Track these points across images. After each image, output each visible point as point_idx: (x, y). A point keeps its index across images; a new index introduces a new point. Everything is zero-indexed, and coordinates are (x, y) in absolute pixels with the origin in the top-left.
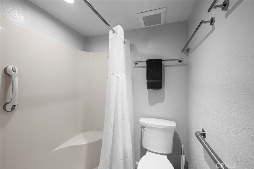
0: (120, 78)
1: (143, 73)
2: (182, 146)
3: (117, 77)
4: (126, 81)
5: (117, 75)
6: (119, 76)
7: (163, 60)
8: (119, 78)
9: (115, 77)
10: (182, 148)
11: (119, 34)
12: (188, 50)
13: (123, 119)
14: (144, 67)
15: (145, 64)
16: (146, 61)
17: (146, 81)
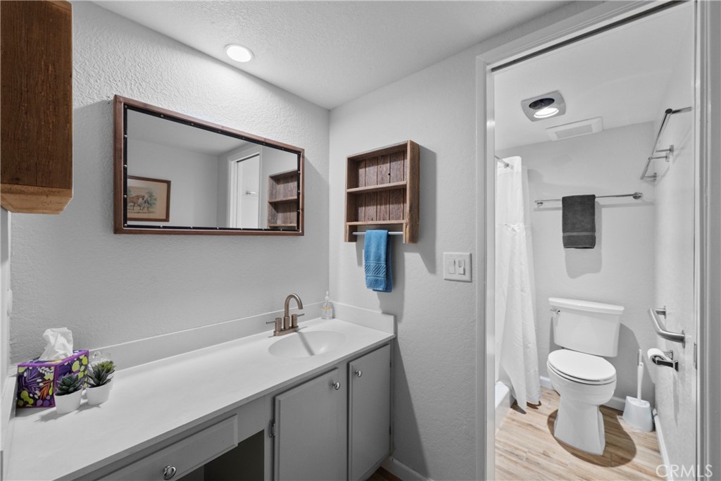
0: (518, 231)
1: (555, 218)
2: (640, 350)
3: (513, 230)
4: (525, 234)
5: (512, 226)
6: (516, 228)
7: (596, 196)
8: (515, 231)
9: (510, 229)
10: (638, 354)
11: (515, 169)
12: (655, 176)
13: (522, 290)
14: (557, 209)
15: (560, 204)
16: (561, 198)
17: (561, 234)
